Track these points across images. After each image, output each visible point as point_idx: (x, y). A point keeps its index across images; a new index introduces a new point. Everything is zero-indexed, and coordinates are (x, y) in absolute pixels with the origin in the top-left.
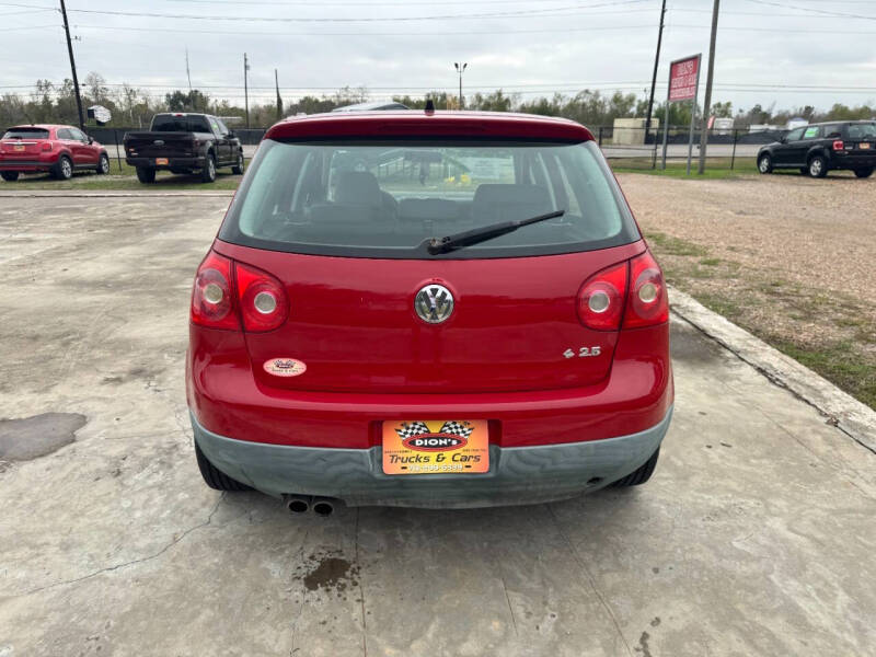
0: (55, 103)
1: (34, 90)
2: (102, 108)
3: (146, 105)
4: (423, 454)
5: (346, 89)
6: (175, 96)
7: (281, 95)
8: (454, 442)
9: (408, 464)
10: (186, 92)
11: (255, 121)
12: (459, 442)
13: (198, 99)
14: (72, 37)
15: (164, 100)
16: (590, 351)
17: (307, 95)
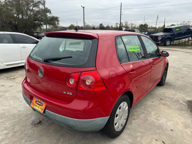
0: (118, 27)
1: (115, 25)
2: (124, 28)
3: (135, 27)
4: (37, 105)
5: (184, 22)
6: (141, 25)
7: (165, 24)
8: (41, 105)
9: (34, 106)
10: (143, 24)
11: (157, 30)
12: (42, 105)
13: (146, 26)
14: (121, 14)
15: (139, 26)
16: (69, 93)
17: (173, 24)
